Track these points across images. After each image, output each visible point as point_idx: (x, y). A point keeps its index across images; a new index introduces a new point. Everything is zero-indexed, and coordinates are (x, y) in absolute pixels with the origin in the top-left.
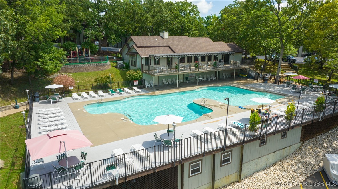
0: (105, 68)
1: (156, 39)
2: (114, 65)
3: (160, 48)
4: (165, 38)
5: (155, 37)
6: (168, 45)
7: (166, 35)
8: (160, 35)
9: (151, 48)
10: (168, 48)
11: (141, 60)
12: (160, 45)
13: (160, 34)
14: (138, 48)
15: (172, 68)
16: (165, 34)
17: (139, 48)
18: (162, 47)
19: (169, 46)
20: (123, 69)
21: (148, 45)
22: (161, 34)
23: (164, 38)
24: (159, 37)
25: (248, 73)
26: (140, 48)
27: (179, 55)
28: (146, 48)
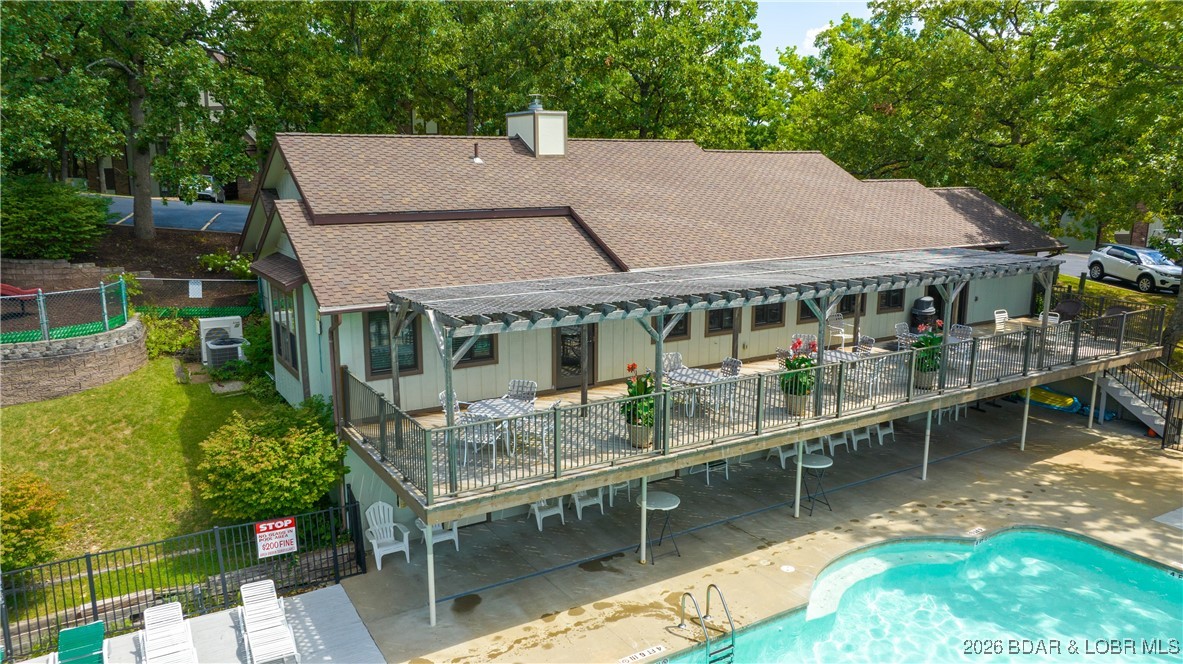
0: (74, 379)
1: (478, 160)
2: (176, 346)
3: (499, 222)
4: (542, 151)
5: (467, 143)
6: (564, 203)
7: (550, 131)
8: (511, 133)
9: (432, 225)
10: (564, 223)
11: (333, 334)
12: (499, 205)
13: (510, 120)
14: (316, 229)
15: (593, 384)
16: (542, 121)
17: (328, 229)
18: (521, 221)
19: (569, 213)
20: (228, 380)
21: (406, 204)
22: (516, 125)
23: (532, 153)
24: (497, 147)
25: (1099, 388)
26: (331, 232)
27: (667, 301)
28: (385, 230)
